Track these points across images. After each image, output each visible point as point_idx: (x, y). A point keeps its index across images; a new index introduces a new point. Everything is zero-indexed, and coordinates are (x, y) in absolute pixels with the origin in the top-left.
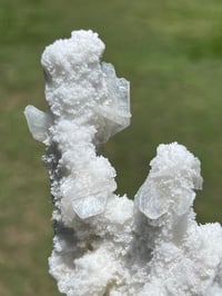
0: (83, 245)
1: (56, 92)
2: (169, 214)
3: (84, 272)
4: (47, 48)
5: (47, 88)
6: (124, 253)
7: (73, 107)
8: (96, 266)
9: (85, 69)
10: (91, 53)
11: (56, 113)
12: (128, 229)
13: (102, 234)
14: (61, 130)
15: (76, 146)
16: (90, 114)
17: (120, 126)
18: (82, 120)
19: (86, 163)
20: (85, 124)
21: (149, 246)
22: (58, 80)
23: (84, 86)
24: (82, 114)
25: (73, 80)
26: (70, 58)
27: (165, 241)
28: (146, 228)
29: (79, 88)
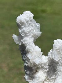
0: (35, 71)
1: (22, 30)
2: (61, 59)
3: (37, 78)
4: (17, 18)
5: (19, 29)
6: (47, 71)
7: (28, 33)
8: (40, 76)
9: (30, 22)
10: (31, 18)
11: (23, 36)
12: (47, 64)
13: (40, 67)
14: (25, 40)
15: (30, 44)
16: (32, 35)
17: (38, 36)
18: (31, 36)
19: (34, 48)
20: (31, 38)
21: (55, 68)
22: (23, 26)
23: (30, 27)
24: (30, 35)
25: (27, 26)
26: (25, 20)
27: (60, 66)
28: (53, 63)
29: (29, 28)
